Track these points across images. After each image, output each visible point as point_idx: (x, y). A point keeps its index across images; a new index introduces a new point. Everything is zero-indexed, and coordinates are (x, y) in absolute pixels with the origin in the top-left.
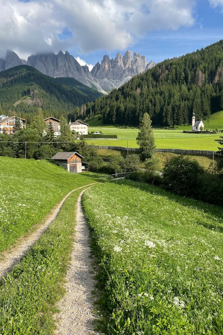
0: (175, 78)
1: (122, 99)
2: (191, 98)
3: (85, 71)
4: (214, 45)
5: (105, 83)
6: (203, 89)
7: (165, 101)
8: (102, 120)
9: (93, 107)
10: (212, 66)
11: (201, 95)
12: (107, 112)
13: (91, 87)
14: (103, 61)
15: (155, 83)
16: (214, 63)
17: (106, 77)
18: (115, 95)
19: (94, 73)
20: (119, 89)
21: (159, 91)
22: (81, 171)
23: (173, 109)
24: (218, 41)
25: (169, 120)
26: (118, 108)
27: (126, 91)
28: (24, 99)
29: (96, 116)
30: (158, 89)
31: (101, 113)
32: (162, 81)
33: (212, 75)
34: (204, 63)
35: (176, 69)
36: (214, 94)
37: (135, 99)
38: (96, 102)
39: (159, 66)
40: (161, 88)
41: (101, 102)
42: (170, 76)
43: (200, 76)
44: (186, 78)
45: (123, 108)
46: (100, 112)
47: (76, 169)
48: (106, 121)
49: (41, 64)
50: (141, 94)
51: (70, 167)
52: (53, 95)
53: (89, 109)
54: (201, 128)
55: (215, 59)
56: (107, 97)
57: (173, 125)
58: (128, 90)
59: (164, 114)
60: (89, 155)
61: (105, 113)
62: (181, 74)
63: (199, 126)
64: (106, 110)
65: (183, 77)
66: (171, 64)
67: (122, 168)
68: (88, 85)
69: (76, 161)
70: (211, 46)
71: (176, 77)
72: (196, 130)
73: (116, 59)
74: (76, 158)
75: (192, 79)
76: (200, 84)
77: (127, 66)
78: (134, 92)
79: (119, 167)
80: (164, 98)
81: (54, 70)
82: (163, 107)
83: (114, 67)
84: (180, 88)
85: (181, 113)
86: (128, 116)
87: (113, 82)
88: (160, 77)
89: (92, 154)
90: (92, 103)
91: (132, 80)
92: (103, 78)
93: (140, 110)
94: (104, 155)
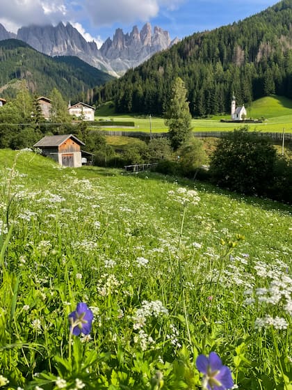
0: (207, 55)
1: (140, 81)
2: (228, 80)
3: (92, 49)
4: (254, 16)
5: (118, 63)
6: (243, 69)
7: (195, 84)
8: (114, 109)
9: (103, 92)
10: (254, 41)
11: (241, 76)
12: (121, 98)
13: (99, 69)
14: (116, 37)
15: (182, 61)
16: (255, 37)
17: (119, 56)
18: (131, 76)
19: (104, 51)
20: (136, 69)
21: (187, 70)
22: (81, 165)
23: (206, 93)
24: (259, 12)
25: (200, 107)
26: (135, 92)
27: (146, 71)
28: (13, 83)
29: (107, 103)
30: (186, 68)
31: (113, 100)
32: (191, 58)
33: (253, 52)
34: (243, 37)
35: (208, 44)
36: (256, 76)
37: (156, 80)
38: (106, 85)
39: (187, 40)
40: (190, 67)
41: (113, 85)
42: (200, 52)
43: (239, 53)
44: (221, 56)
45: (141, 92)
46: (111, 98)
47: (73, 161)
48: (120, 109)
49: (35, 38)
50: (165, 74)
51: (63, 158)
52: (50, 78)
53: (98, 94)
54: (243, 116)
55: (257, 32)
56: (121, 80)
57: (206, 114)
58: (148, 69)
59: (194, 99)
60: (93, 142)
61: (118, 98)
62: (214, 51)
63: (241, 114)
64: (119, 94)
65: (218, 55)
66: (202, 38)
67: (144, 158)
68: (96, 66)
69: (72, 150)
70: (251, 18)
71: (209, 54)
72: (236, 119)
73: (132, 33)
74: (72, 144)
75: (228, 57)
76: (239, 63)
77: (146, 43)
78: (155, 72)
79: (139, 157)
80: (194, 79)
81: (53, 46)
82: (193, 90)
83: (130, 44)
84: (214, 68)
85: (215, 98)
86: (148, 103)
87: (128, 63)
88: (188, 53)
89: (98, 141)
90: (102, 87)
91: (153, 58)
92: (115, 58)
93: (164, 94)
94: (116, 144)
